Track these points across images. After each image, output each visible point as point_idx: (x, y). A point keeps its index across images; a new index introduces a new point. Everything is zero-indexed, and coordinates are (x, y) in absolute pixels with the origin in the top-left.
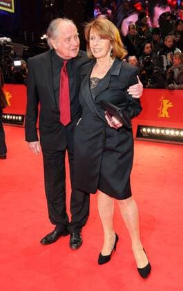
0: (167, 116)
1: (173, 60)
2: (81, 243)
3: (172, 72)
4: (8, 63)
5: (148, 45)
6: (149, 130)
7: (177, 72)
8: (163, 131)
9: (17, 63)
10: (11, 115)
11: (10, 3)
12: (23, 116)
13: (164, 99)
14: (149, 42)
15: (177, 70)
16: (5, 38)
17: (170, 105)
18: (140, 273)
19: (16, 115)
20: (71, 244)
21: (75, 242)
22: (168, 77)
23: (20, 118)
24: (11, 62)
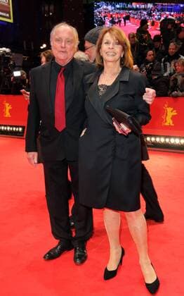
0: (172, 124)
1: (175, 67)
2: (86, 257)
3: (176, 79)
4: (8, 74)
5: (150, 52)
6: (153, 139)
7: (180, 78)
8: (167, 140)
9: (17, 74)
10: (11, 126)
11: (9, 13)
12: (23, 128)
13: (168, 107)
14: (151, 49)
15: (180, 77)
16: (4, 49)
17: (175, 113)
18: (148, 288)
19: (16, 127)
20: (75, 259)
21: (80, 257)
22: (171, 84)
23: (20, 129)
24: (11, 73)
